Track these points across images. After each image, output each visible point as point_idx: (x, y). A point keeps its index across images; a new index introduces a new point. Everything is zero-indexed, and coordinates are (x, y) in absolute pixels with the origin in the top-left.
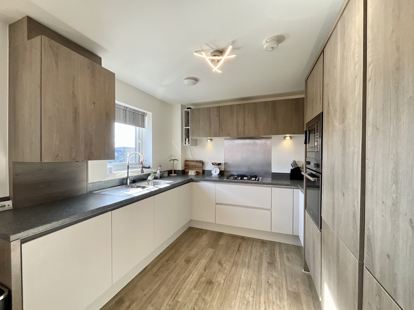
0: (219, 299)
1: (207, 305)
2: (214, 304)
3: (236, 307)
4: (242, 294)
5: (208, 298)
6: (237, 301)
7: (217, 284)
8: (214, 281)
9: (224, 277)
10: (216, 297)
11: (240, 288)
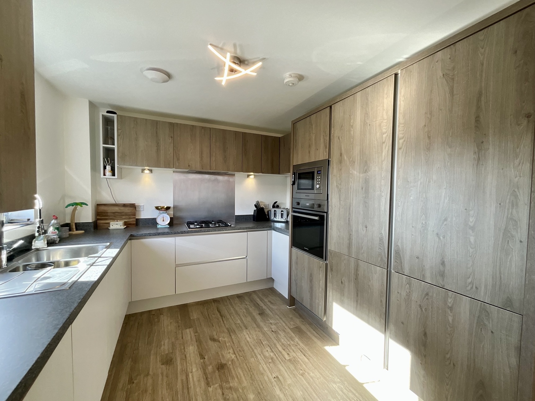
0: (246, 375)
1: (238, 390)
2: (245, 383)
3: (266, 371)
4: (262, 355)
5: (234, 383)
6: (263, 364)
7: (230, 363)
8: (224, 362)
9: (231, 351)
10: (241, 377)
11: (255, 351)
